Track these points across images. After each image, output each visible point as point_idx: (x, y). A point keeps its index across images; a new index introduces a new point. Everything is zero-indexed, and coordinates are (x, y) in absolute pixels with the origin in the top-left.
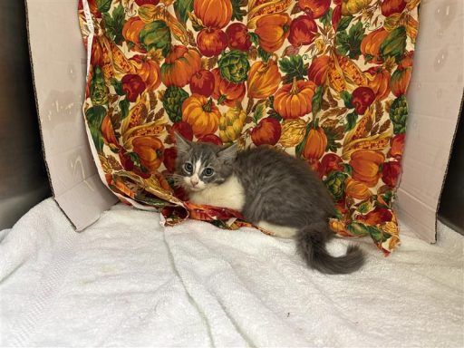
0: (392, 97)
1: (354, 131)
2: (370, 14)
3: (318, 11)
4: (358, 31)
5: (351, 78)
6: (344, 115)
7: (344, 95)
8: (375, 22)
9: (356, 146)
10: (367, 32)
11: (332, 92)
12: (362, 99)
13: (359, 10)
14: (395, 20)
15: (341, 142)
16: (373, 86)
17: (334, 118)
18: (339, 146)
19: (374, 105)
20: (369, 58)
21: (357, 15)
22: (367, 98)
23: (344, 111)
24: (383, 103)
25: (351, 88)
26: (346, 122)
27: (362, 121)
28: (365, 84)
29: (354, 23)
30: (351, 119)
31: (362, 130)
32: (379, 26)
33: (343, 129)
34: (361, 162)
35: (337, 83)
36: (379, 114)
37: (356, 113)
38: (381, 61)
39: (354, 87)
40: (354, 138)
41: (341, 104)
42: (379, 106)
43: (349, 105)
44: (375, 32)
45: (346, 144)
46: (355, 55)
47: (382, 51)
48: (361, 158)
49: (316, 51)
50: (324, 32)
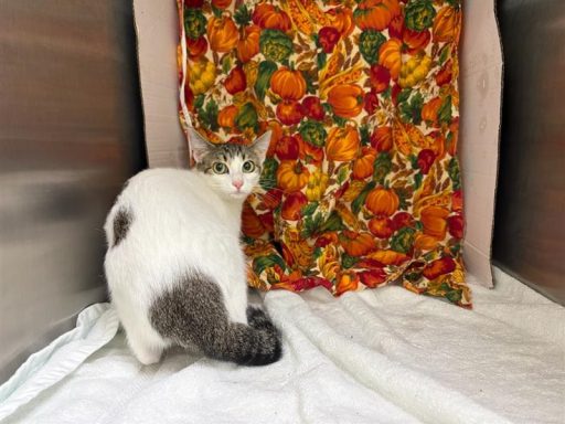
0: (448, 157)
1: (421, 190)
2: (427, 86)
3: (380, 87)
4: (418, 100)
5: (415, 141)
6: (411, 176)
7: (411, 157)
8: (432, 92)
9: (424, 203)
10: (426, 101)
11: (402, 156)
12: (425, 160)
13: (417, 82)
14: (446, 90)
15: (411, 201)
16: (434, 148)
17: (402, 179)
18: (409, 204)
19: (435, 165)
20: (429, 124)
21: (416, 87)
22: (429, 159)
23: (411, 172)
24: (442, 162)
25: (417, 151)
26: (413, 182)
27: (427, 180)
28: (428, 147)
29: (414, 94)
30: (418, 178)
31: (428, 188)
32: (436, 95)
33: (411, 189)
34: (431, 218)
35: (405, 148)
36: (440, 173)
37: (421, 173)
38: (438, 126)
39: (419, 150)
40: (422, 196)
41: (409, 166)
42: (439, 165)
43: (415, 166)
44: (432, 101)
45: (415, 202)
46: (417, 122)
47: (439, 116)
48: (429, 215)
49: (377, 122)
50: (385, 106)
